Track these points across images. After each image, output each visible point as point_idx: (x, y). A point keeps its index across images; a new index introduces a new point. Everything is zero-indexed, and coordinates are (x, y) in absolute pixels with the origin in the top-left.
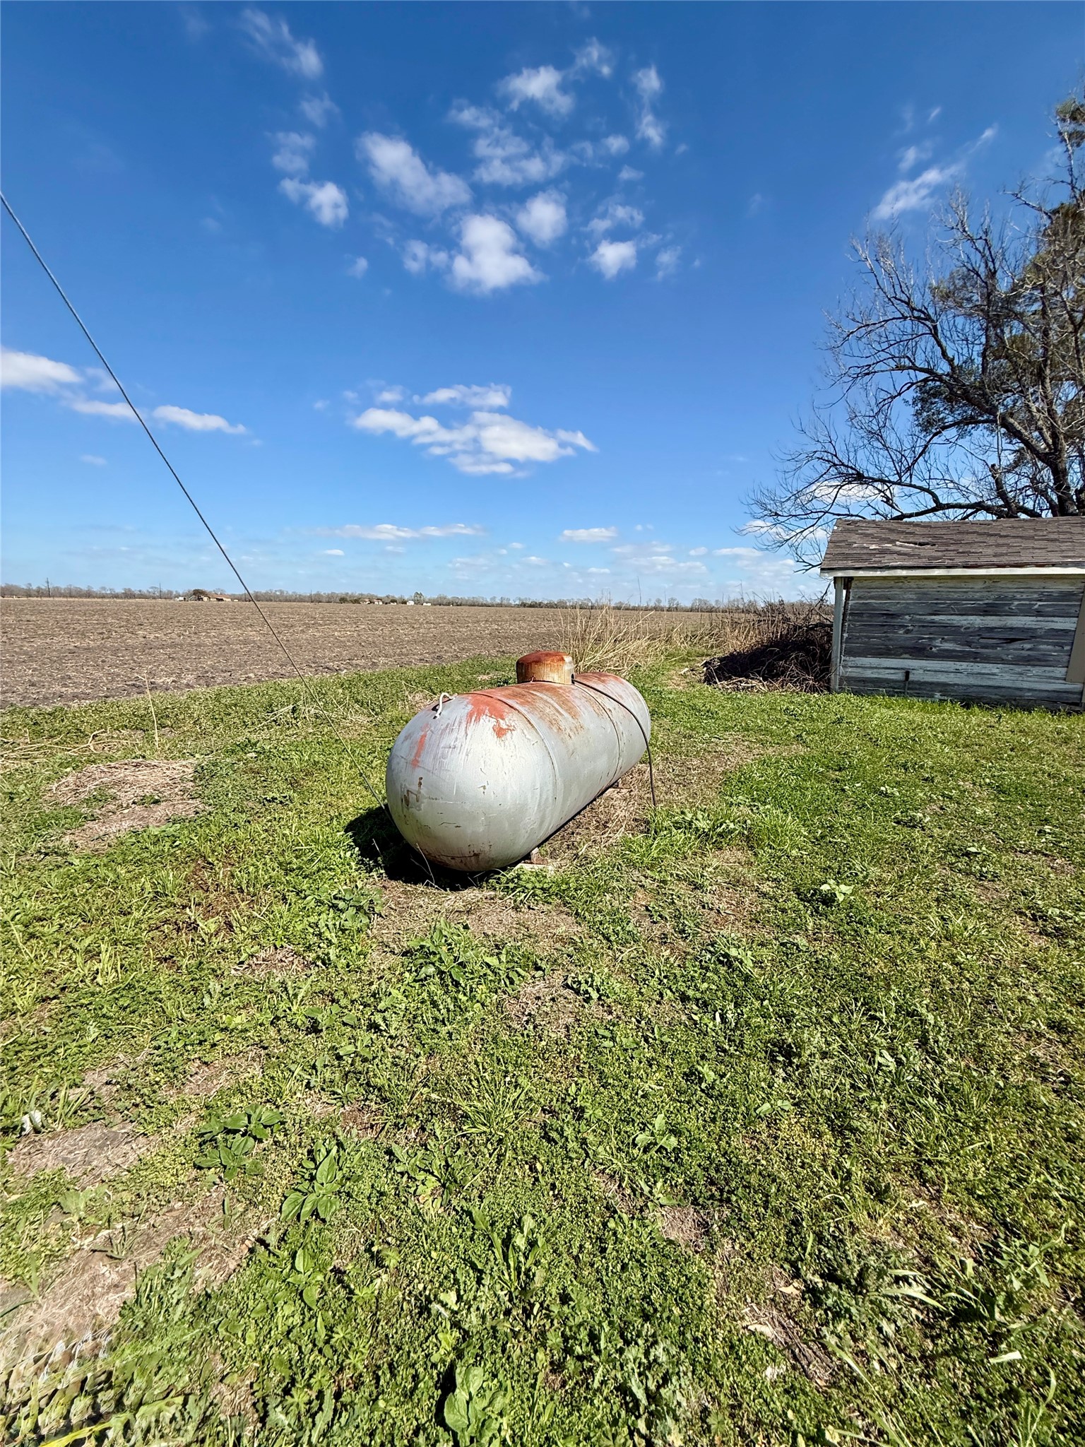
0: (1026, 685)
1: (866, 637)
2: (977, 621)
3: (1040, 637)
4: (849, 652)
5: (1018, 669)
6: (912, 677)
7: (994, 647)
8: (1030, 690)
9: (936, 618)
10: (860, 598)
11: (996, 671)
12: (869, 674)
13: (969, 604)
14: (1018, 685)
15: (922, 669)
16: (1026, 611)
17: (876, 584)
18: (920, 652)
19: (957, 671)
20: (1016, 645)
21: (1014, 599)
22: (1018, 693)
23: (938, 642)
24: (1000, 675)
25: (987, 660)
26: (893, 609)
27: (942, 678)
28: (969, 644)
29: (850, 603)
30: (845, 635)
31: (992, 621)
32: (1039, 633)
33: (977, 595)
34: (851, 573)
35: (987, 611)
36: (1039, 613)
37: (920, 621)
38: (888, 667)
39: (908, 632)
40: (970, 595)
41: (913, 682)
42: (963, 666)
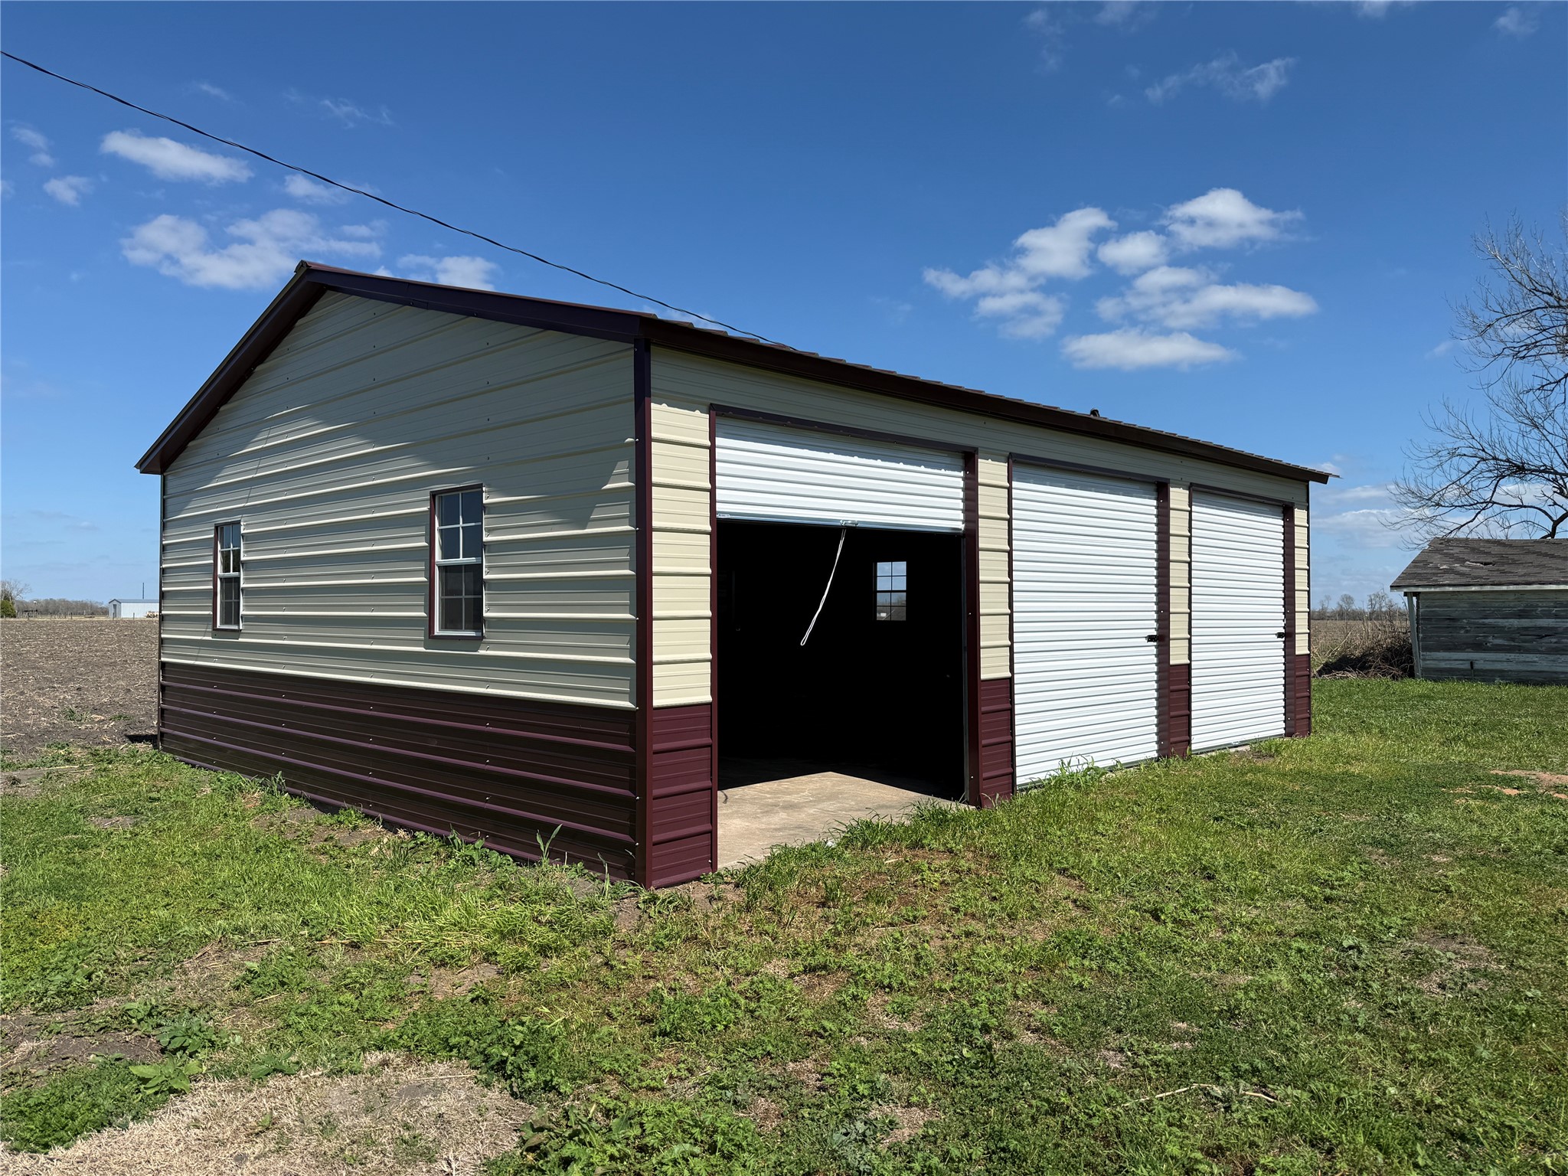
0: (1559, 669)
1: (1437, 636)
2: (1515, 623)
3: (1561, 633)
4: (1426, 649)
5: (1552, 657)
6: (1476, 666)
7: (1531, 641)
8: (1563, 673)
9: (1486, 621)
10: (1427, 607)
11: (1536, 659)
12: (1443, 665)
13: (1507, 611)
14: (1554, 669)
15: (1483, 660)
16: (1548, 615)
17: (1438, 596)
18: (1479, 647)
19: (1508, 661)
20: (1546, 640)
21: (1538, 606)
22: (1556, 676)
23: (1490, 639)
24: (1541, 663)
25: (1528, 651)
26: (1454, 615)
27: (1498, 666)
28: (1513, 640)
29: (1421, 610)
30: (1421, 635)
31: (1525, 622)
32: (1560, 630)
33: (1512, 604)
34: (1420, 590)
35: (1521, 615)
36: (1556, 616)
37: (1474, 623)
38: (1458, 659)
39: (1467, 632)
40: (1507, 604)
41: (1478, 670)
42: (1512, 656)
